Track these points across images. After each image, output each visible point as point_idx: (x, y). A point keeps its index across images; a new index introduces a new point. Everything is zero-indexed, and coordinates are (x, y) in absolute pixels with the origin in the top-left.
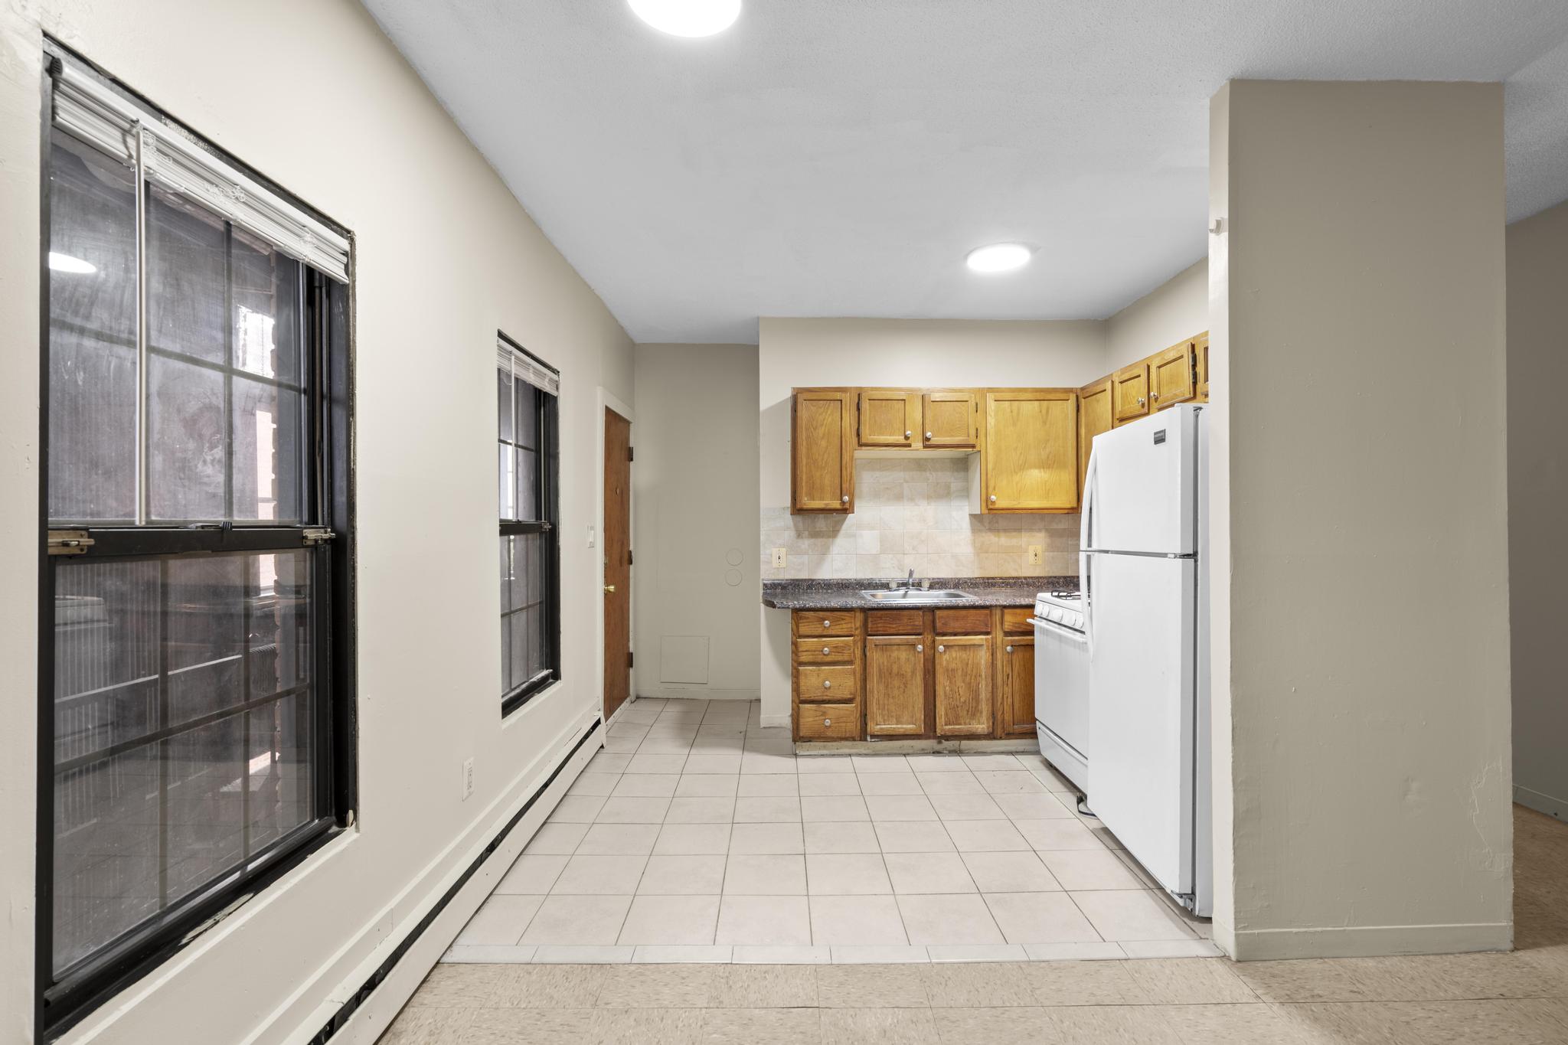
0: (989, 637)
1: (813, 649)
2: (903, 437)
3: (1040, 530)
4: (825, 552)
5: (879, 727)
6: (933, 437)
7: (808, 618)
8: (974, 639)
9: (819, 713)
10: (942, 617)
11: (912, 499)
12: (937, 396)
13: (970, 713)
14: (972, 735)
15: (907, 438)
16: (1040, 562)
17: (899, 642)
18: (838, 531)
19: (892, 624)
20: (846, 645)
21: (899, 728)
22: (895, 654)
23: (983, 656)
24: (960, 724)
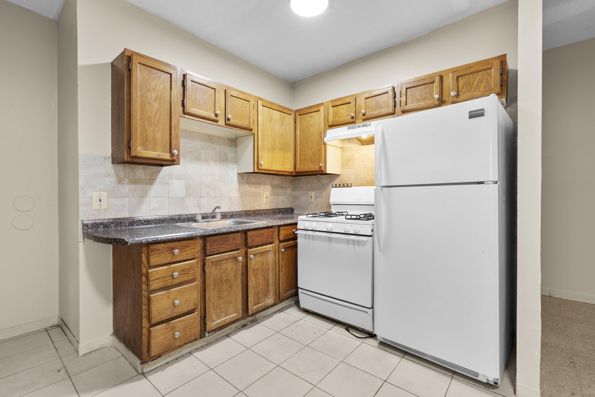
0: (273, 245)
1: (164, 276)
2: (214, 115)
3: (268, 185)
4: (143, 195)
5: (214, 323)
6: (232, 119)
7: (159, 250)
8: (265, 248)
9: (170, 329)
10: (251, 236)
11: (206, 161)
12: (234, 93)
13: (265, 294)
14: (266, 307)
15: (216, 115)
16: (268, 201)
17: (227, 257)
18: (154, 179)
19: (222, 245)
20: (191, 267)
21: (227, 319)
22: (224, 267)
23: (270, 257)
24: (260, 303)
